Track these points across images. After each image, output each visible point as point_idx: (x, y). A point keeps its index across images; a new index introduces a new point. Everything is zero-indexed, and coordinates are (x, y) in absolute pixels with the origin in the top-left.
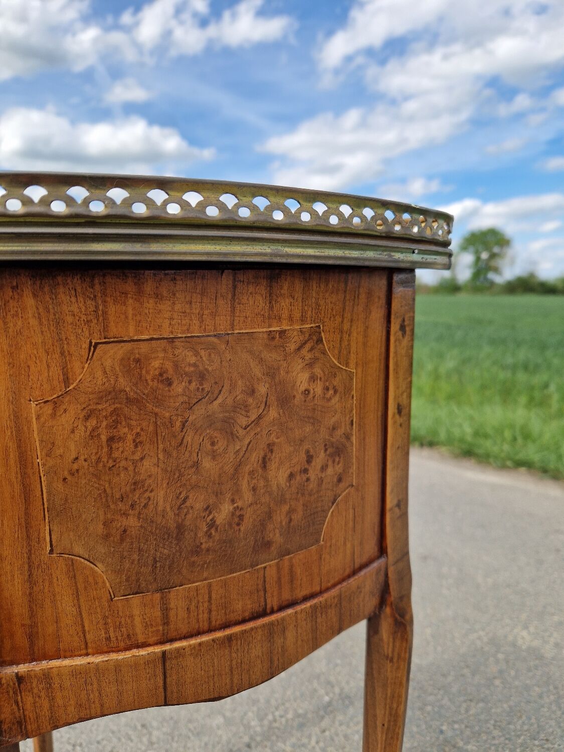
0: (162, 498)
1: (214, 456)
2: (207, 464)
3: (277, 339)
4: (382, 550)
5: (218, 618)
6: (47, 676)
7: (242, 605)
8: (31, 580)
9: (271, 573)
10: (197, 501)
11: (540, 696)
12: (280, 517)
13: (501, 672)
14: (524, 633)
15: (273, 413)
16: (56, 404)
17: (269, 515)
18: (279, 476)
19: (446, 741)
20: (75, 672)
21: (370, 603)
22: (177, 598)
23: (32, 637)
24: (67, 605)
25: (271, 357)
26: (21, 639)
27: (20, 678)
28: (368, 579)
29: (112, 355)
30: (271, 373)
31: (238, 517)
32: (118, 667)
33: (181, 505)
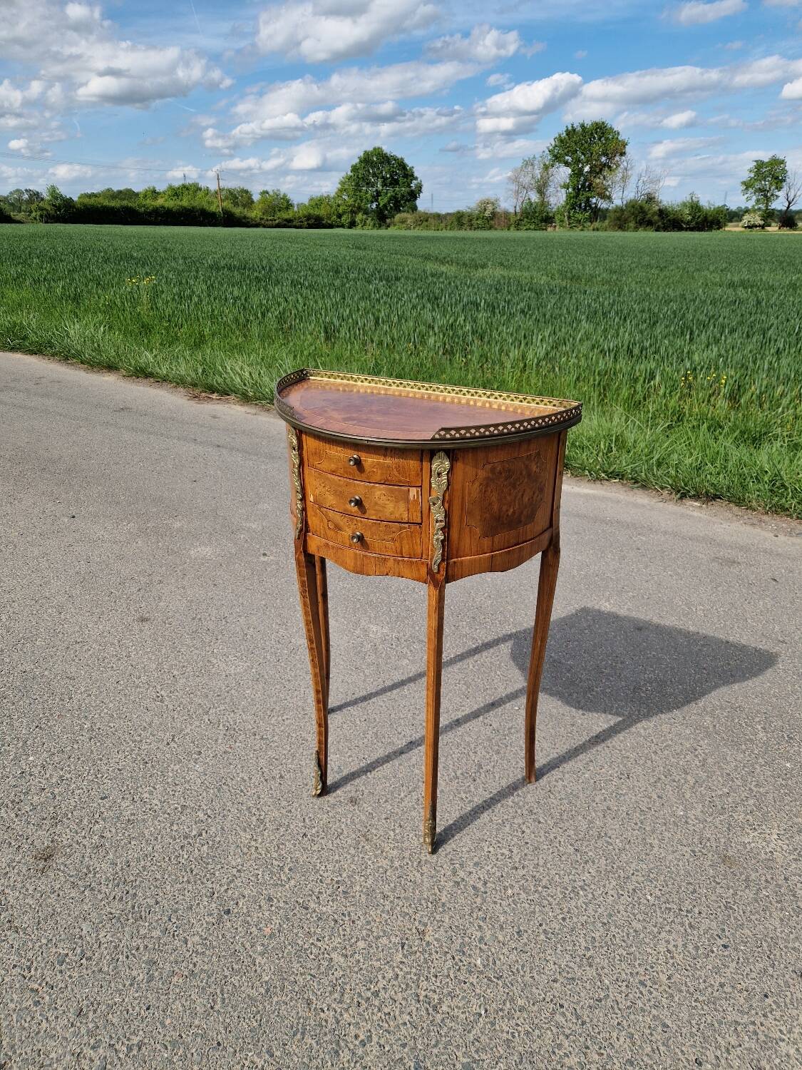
0: (496, 507)
1: (510, 494)
2: (508, 497)
3: (529, 457)
4: (551, 525)
5: (506, 545)
6: (462, 562)
7: (513, 541)
8: (460, 534)
9: (521, 531)
10: (504, 508)
11: (615, 637)
12: (525, 513)
13: (589, 626)
14: (607, 604)
15: (526, 480)
16: (474, 481)
17: (522, 513)
18: (526, 499)
19: (554, 661)
20: (470, 561)
21: (546, 543)
22: (497, 538)
23: (457, 552)
24: (468, 541)
25: (527, 462)
26: (455, 552)
27: (455, 562)
28: (547, 536)
29: (489, 467)
30: (527, 467)
31: (514, 512)
32: (480, 559)
33: (500, 510)
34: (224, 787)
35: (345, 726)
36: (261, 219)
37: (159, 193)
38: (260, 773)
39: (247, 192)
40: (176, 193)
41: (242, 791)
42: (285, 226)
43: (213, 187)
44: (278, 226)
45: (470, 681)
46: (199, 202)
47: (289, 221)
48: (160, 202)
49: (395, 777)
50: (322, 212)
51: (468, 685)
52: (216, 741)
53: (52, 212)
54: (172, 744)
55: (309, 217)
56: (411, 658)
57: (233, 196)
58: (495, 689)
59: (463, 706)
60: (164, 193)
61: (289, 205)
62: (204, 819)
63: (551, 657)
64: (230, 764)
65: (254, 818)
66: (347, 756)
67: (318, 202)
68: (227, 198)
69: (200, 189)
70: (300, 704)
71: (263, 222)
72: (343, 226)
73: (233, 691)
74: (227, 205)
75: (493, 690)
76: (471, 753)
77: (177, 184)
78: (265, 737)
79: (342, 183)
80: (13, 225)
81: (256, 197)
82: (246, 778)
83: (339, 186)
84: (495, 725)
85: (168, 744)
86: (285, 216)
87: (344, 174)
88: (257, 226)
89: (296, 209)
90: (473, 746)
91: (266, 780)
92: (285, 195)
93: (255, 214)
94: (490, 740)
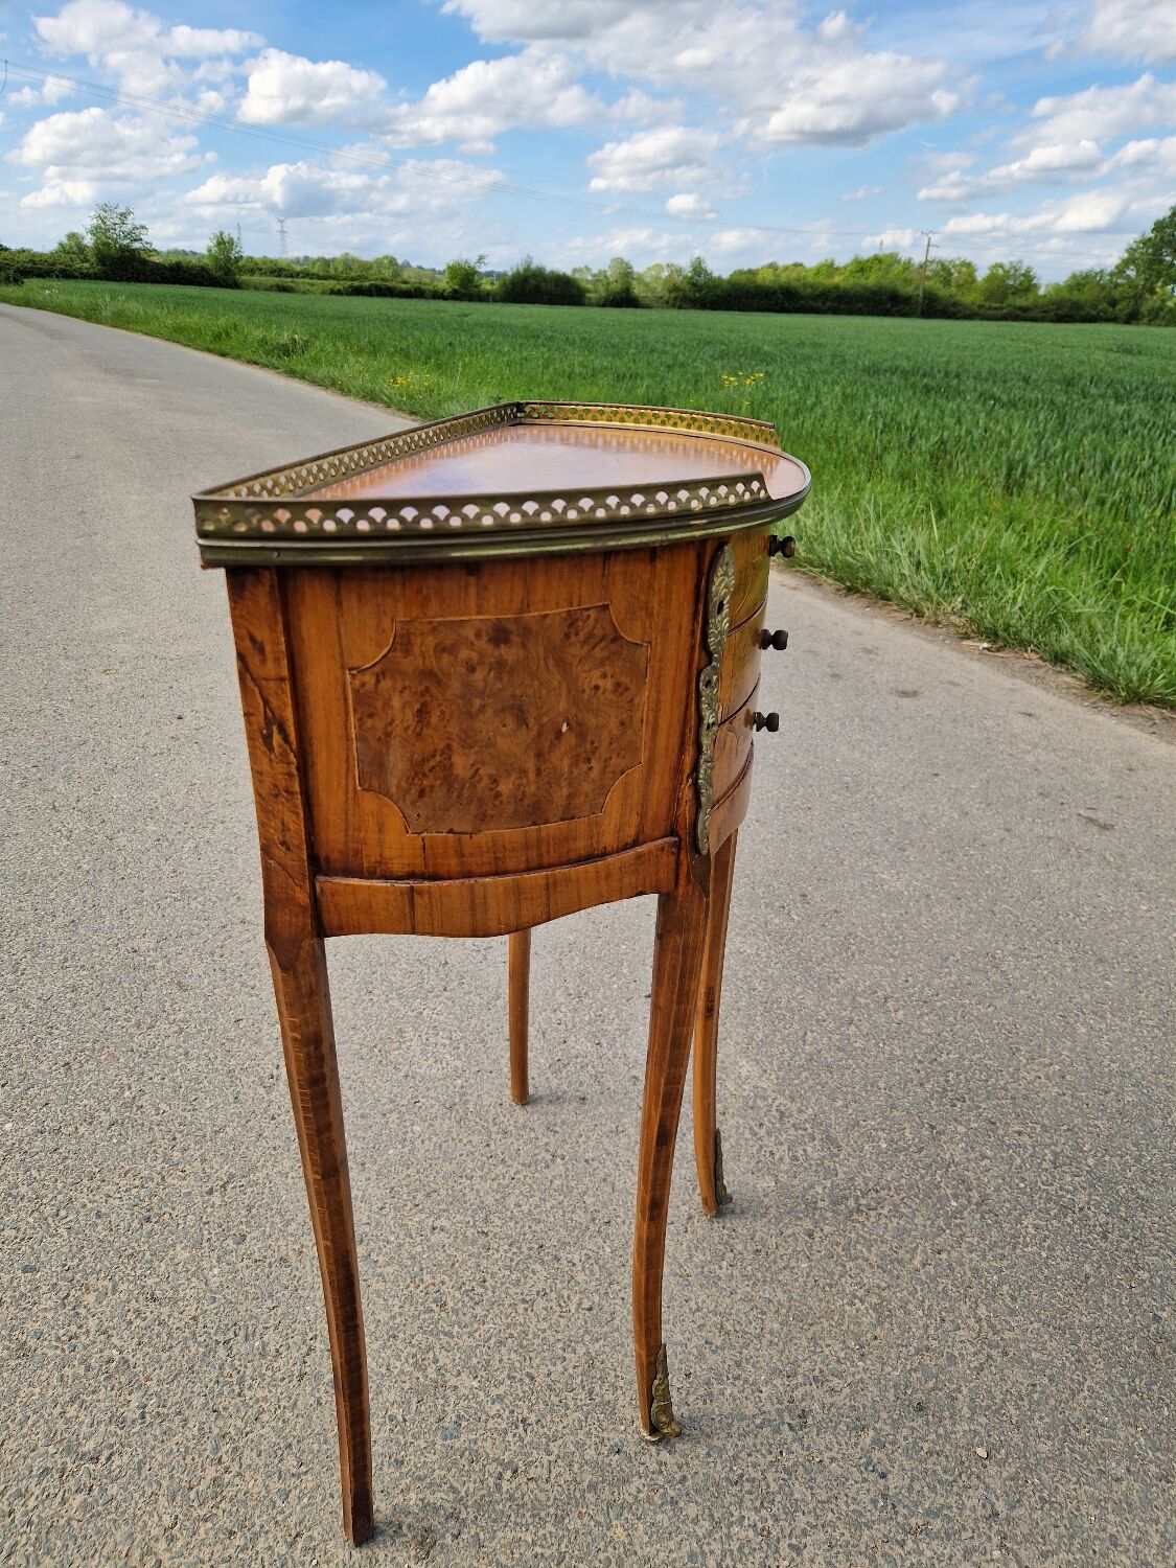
34: (222, 1352)
35: (541, 1303)
36: (981, 307)
37: (837, 269)
38: (305, 1349)
39: (969, 265)
40: (862, 267)
41: (241, 1382)
42: (1016, 318)
43: (918, 258)
44: (1004, 318)
45: (895, 1304)
46: (890, 280)
47: (1024, 309)
48: (837, 279)
49: (559, 1520)
50: (1085, 296)
51: (882, 1312)
52: (288, 1223)
53: (691, 294)
54: (216, 1199)
55: (1059, 304)
56: (783, 1178)
57: (945, 272)
58: (951, 1357)
59: (840, 1376)
60: (845, 268)
61: (1027, 284)
62: (130, 1416)
63: (1157, 1319)
64: (271, 1296)
65: (211, 1473)
66: (494, 1392)
67: (1080, 282)
68: (936, 273)
69: (899, 262)
70: (489, 1200)
71: (982, 311)
72: (1114, 320)
73: (395, 1116)
74: (934, 285)
75: (943, 1361)
76: (784, 1545)
77: (866, 255)
78: (374, 1256)
79: (1131, 251)
80: (639, 311)
81: (981, 274)
82: (272, 1348)
83: (1126, 255)
84: (895, 1482)
85: (210, 1192)
86: (1020, 301)
87: (1137, 236)
88: (971, 316)
89: (1042, 292)
90: (802, 1521)
91: (301, 1376)
92: (1028, 271)
93: (971, 298)
94: (857, 1524)
